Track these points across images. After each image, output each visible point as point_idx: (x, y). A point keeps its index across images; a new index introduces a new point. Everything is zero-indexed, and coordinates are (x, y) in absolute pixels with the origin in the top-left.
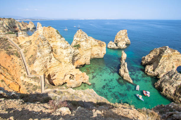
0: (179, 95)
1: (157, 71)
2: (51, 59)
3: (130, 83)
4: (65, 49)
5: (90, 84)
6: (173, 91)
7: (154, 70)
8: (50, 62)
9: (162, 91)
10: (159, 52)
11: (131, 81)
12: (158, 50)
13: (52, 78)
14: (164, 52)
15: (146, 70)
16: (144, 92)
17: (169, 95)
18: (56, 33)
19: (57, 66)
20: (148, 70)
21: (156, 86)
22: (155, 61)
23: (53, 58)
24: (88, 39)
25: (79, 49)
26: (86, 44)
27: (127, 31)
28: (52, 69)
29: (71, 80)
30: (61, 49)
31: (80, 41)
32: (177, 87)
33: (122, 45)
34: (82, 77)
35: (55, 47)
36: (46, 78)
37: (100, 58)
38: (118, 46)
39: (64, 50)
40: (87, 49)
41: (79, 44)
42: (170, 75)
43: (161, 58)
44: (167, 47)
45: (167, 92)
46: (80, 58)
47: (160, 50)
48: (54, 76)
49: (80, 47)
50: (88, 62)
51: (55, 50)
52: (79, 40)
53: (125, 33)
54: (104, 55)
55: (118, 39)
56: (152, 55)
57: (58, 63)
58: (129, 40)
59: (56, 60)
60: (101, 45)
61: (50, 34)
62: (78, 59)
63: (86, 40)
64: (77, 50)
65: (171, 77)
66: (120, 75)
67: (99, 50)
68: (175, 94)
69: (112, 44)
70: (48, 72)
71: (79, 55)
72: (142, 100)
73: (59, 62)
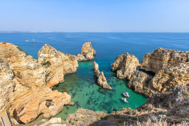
0: (146, 88)
1: (126, 73)
2: (14, 86)
3: (110, 90)
4: (35, 69)
5: (73, 103)
6: (141, 87)
7: (123, 74)
8: (14, 91)
9: (135, 89)
10: (122, 58)
11: (111, 88)
12: (121, 57)
13: (18, 115)
14: (126, 57)
15: (118, 75)
16: (124, 94)
17: (140, 91)
18: (18, 50)
19: (25, 94)
20: (119, 74)
21: (129, 86)
22: (122, 65)
23: (18, 85)
24: (58, 54)
25: (50, 67)
26: (57, 60)
27: (90, 43)
28: (18, 100)
29: (51, 107)
30: (28, 70)
31: (49, 58)
32: (143, 83)
33: (90, 56)
34: (63, 99)
35: (18, 69)
36: (12, 116)
37: (74, 73)
38: (87, 57)
39: (34, 71)
40: (59, 65)
41: (48, 61)
42: (137, 75)
43: (126, 62)
44: (127, 53)
45: (138, 88)
46: (52, 78)
47: (123, 56)
48: (21, 111)
49: (51, 65)
50: (62, 79)
51: (19, 73)
52: (47, 56)
53: (90, 45)
54: (77, 68)
55: (85, 51)
56: (118, 61)
57: (26, 89)
58: (94, 51)
59: (22, 87)
60: (72, 59)
61: (8, 52)
62: (50, 79)
63: (56, 56)
64: (48, 68)
65: (137, 76)
66: (99, 85)
67: (71, 65)
68: (143, 89)
69: (81, 56)
70: (12, 107)
71: (51, 74)
72: (127, 102)
73: (28, 88)
